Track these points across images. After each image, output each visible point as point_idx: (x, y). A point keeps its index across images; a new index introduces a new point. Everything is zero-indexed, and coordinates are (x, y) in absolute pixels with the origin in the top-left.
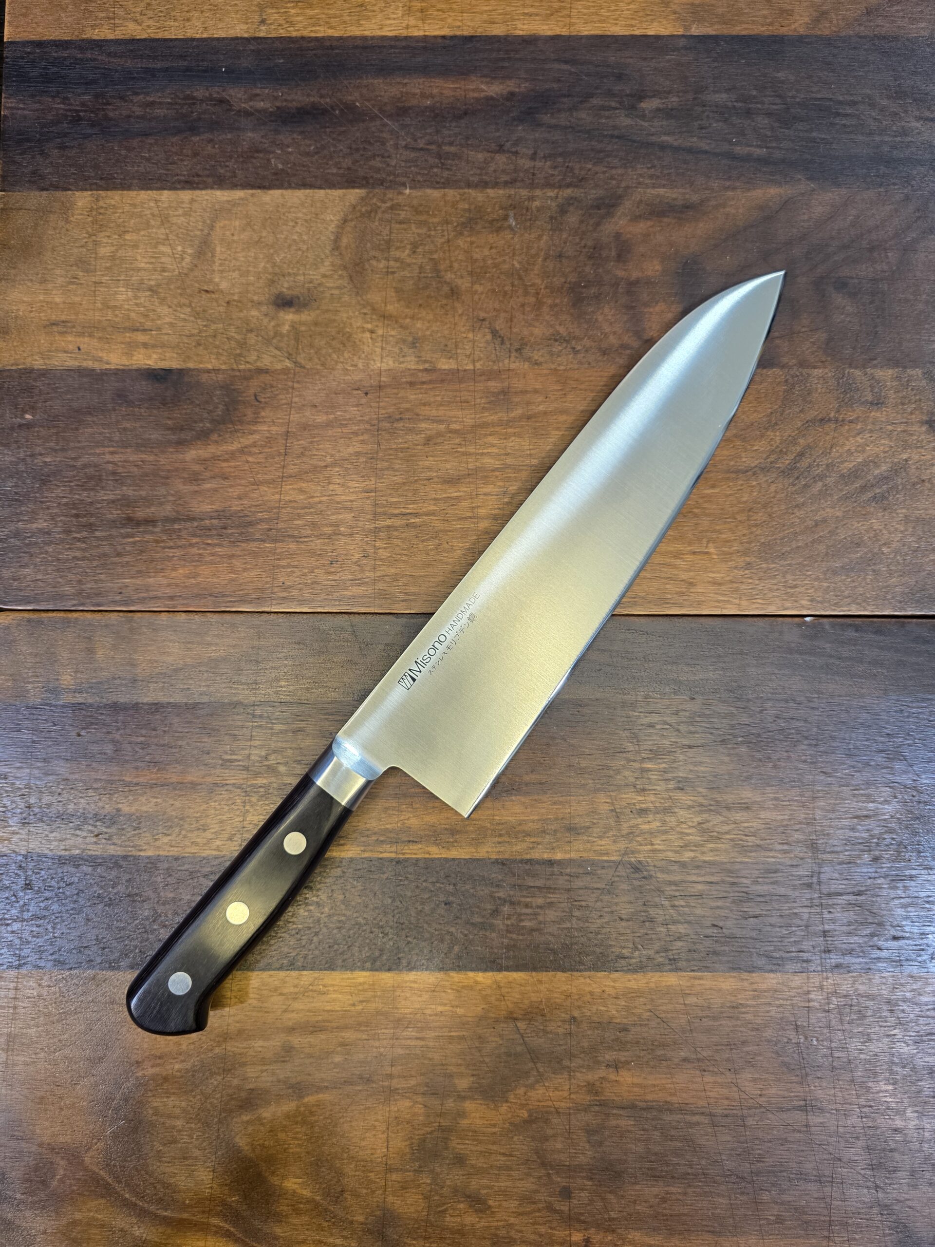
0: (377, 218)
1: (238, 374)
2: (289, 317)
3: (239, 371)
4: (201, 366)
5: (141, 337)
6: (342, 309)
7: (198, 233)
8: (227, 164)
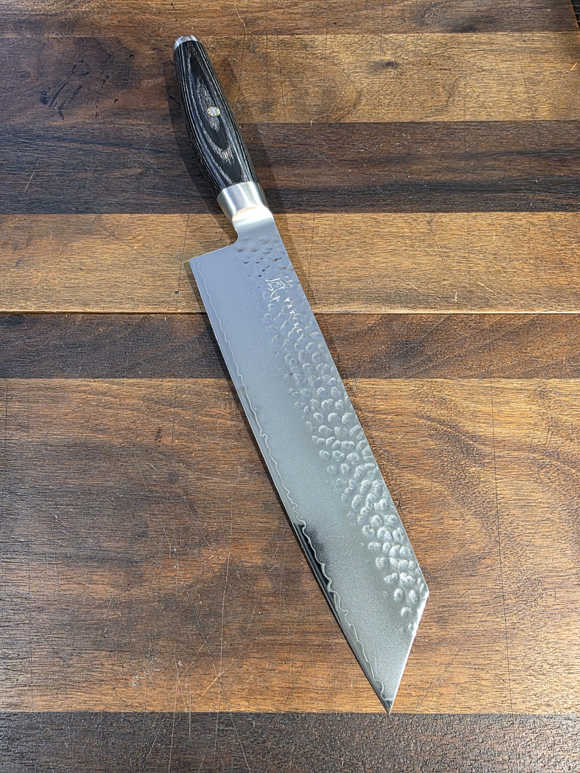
0: (332, 108)
1: (418, 31)
2: (388, 58)
3: (418, 33)
4: (442, 35)
5: (485, 47)
6: (354, 62)
7: (456, 99)
8: (442, 136)
